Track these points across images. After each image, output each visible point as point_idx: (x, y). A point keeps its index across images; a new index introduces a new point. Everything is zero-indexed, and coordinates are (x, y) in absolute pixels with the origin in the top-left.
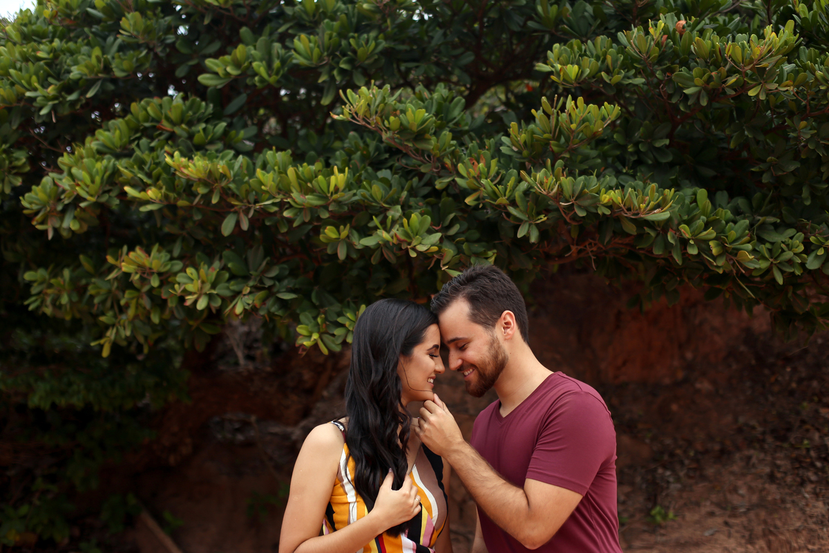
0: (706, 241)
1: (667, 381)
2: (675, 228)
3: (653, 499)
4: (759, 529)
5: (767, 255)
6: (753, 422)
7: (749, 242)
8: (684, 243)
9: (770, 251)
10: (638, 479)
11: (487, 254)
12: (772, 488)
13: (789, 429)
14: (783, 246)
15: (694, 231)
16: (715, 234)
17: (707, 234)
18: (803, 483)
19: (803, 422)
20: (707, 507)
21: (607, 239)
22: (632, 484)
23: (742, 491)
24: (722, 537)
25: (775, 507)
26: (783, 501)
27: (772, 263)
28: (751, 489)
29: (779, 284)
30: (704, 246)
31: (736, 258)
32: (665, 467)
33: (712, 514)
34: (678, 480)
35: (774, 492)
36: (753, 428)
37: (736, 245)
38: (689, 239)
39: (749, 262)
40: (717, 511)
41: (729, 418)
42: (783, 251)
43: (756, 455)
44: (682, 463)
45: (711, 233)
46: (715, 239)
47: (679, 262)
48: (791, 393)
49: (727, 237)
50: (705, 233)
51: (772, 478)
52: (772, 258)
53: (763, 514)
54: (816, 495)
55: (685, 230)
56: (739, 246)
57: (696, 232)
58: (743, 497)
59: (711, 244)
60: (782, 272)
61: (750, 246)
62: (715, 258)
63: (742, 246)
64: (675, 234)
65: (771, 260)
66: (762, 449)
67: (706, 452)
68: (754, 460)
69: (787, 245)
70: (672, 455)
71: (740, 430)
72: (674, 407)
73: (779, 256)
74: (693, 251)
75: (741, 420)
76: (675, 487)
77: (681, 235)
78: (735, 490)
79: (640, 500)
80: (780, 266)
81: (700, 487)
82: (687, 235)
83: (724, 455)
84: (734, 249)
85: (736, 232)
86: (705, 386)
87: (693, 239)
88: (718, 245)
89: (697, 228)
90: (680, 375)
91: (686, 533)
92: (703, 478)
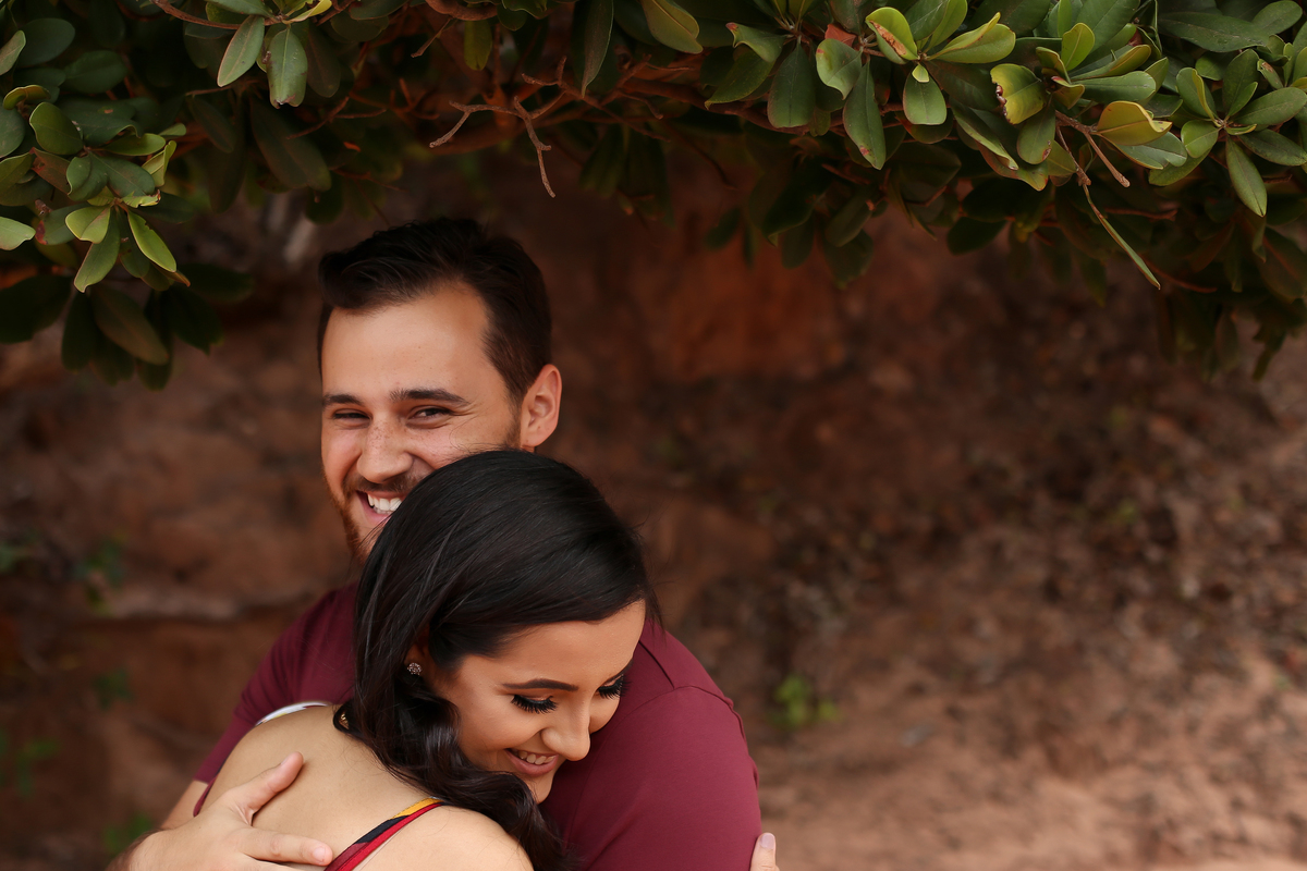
0: (979, 72)
1: (806, 371)
2: (851, 21)
3: (781, 658)
4: (1027, 720)
5: (1208, 110)
6: (1005, 459)
7: (1141, 66)
8: (891, 79)
9: (1216, 89)
10: (746, 613)
11: (142, 145)
12: (1053, 617)
13: (1085, 471)
14: (1264, 68)
15: (928, 33)
16: (1010, 42)
17: (981, 41)
18: (1121, 599)
19: (1115, 456)
20: (907, 672)
21: (591, 74)
22: (730, 623)
23: (988, 627)
24: (942, 747)
25: (1061, 666)
26: (1079, 648)
27: (1222, 131)
28: (1006, 624)
29: (1252, 213)
30: (969, 88)
31: (1093, 130)
32: (808, 578)
33: (917, 690)
34: (838, 607)
35: (1058, 627)
36: (1002, 474)
37: (1096, 78)
38: (911, 65)
39: (1148, 144)
40: (930, 680)
41: (947, 454)
42: (1265, 88)
43: (1013, 537)
44: (844, 567)
45: (993, 38)
46: (1014, 57)
47: (875, 158)
48: (1085, 386)
49: (1057, 46)
50: (972, 36)
51: (1051, 592)
52: (1221, 116)
53: (1036, 684)
54: (1153, 628)
55: (891, 28)
56: (1102, 84)
57: (938, 35)
58: (988, 644)
59: (999, 77)
60: (1265, 168)
61: (1147, 82)
62: (1010, 135)
63: (1116, 83)
64: (855, 45)
65: (1220, 123)
66: (1027, 524)
67: (900, 536)
68: (1010, 553)
69: (1278, 65)
70: (823, 549)
71: (975, 481)
72: (825, 433)
73: (1248, 108)
74: (926, 112)
75: (979, 455)
76: (831, 627)
77: (877, 48)
78: (968, 626)
79: (750, 664)
80: (1253, 146)
81: (889, 625)
82: (902, 52)
83: (940, 543)
84: (1089, 94)
85: (1093, 25)
86: (891, 377)
87: (924, 63)
88: (1026, 82)
89: (939, 18)
90: (837, 354)
91: (859, 741)
92: (895, 600)
